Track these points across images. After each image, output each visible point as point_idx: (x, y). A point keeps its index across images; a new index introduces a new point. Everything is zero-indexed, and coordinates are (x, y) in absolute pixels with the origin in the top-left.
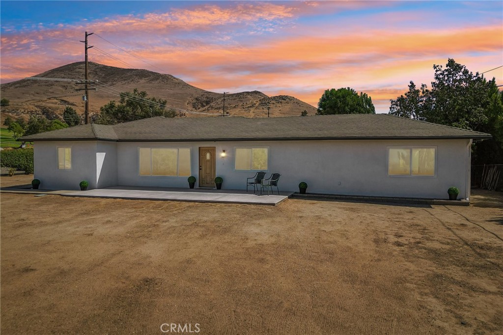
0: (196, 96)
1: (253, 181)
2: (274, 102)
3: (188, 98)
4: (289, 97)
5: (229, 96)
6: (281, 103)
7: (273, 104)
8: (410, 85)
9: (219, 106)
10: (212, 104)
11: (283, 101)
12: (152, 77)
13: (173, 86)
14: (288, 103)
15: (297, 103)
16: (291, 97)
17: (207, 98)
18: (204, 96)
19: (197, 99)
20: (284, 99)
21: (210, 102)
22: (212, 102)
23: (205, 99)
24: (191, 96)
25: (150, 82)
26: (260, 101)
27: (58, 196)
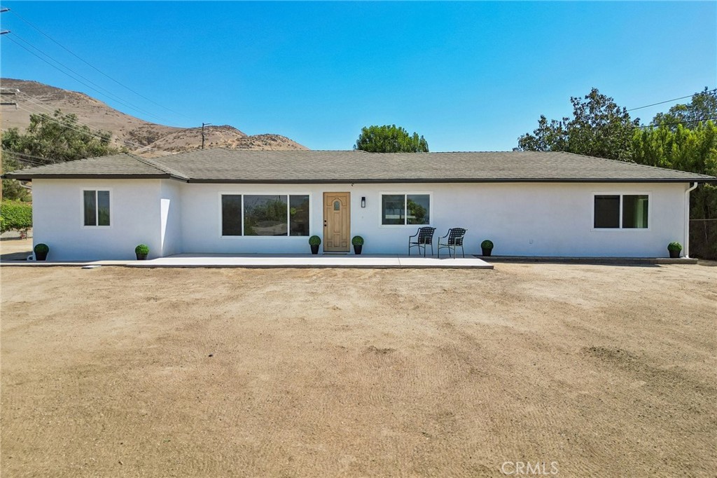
0: (130, 129)
1: (416, 240)
2: (260, 143)
3: (117, 131)
4: (281, 137)
5: (185, 131)
6: (270, 144)
7: (259, 145)
8: (540, 120)
9: (170, 146)
10: (158, 142)
11: (272, 142)
12: (49, 95)
13: (88, 111)
14: (281, 146)
15: (292, 146)
16: (284, 137)
17: (150, 133)
18: (143, 129)
19: (131, 133)
20: (274, 140)
21: (154, 138)
22: (158, 139)
23: (145, 134)
24: (121, 129)
25: (49, 102)
26: (238, 140)
27: (124, 268)
